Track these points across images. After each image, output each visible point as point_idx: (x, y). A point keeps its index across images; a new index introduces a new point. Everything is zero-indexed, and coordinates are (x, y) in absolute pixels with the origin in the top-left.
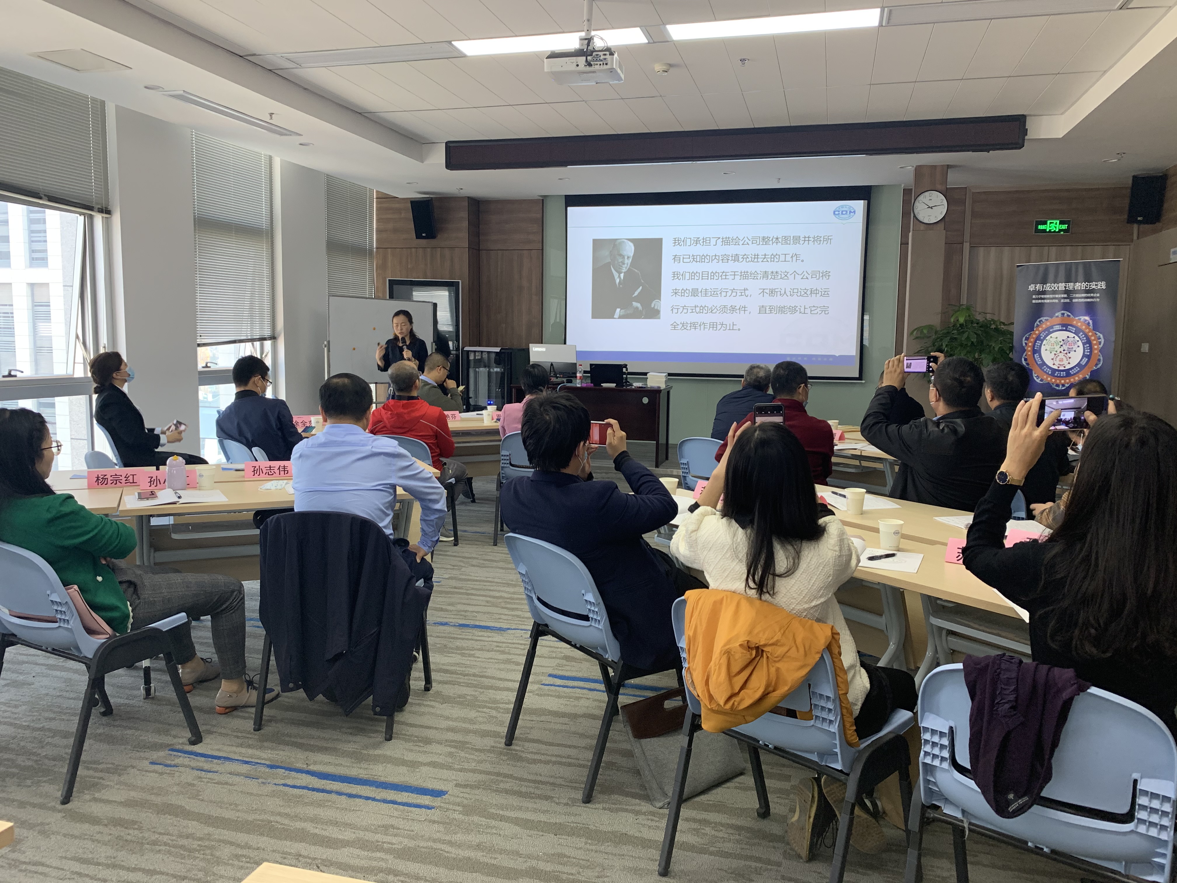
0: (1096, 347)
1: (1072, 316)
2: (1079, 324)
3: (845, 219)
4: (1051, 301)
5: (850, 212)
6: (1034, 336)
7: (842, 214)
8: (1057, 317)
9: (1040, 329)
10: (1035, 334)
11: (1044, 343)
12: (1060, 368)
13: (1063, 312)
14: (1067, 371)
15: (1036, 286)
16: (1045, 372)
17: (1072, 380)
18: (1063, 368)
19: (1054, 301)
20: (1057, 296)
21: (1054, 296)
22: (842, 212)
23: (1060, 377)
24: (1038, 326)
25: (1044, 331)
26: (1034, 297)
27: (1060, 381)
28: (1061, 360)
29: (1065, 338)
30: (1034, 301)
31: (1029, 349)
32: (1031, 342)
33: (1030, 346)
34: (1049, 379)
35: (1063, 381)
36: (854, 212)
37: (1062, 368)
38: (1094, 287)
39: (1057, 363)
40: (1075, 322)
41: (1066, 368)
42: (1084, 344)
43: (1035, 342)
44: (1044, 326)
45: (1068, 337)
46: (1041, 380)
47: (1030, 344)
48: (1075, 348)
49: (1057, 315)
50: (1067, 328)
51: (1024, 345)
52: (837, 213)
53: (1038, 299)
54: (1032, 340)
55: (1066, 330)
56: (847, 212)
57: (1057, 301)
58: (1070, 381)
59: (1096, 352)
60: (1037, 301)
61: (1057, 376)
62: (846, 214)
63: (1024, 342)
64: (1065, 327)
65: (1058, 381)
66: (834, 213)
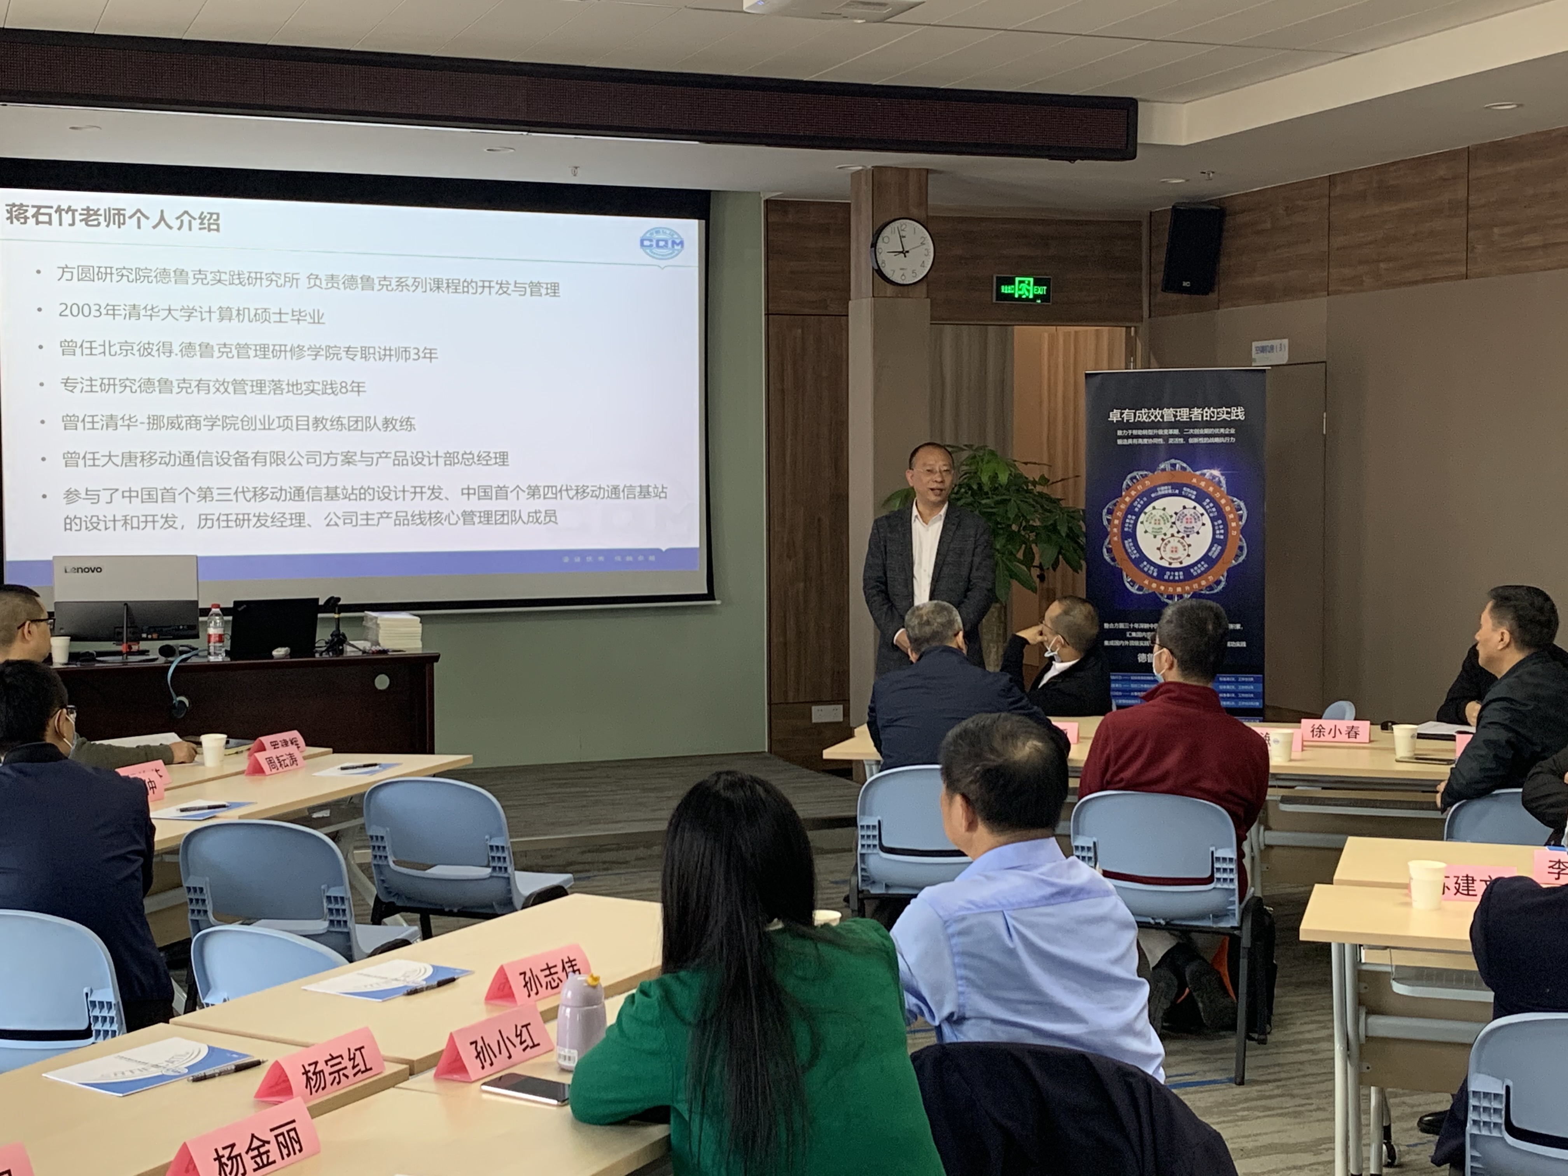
0: (1234, 524)
1: (1189, 469)
2: (1203, 484)
3: (663, 258)
4: (1151, 441)
5: (674, 243)
6: (1123, 506)
7: (658, 246)
8: (1164, 470)
9: (1133, 493)
10: (1125, 502)
11: (1140, 519)
12: (1173, 566)
13: (1173, 461)
14: (1186, 570)
15: (1122, 414)
16: (1147, 573)
17: (1195, 586)
18: (1179, 566)
19: (1156, 441)
20: (1160, 432)
21: (1155, 431)
22: (658, 241)
23: (1174, 581)
24: (1128, 487)
25: (1141, 496)
26: (1120, 433)
27: (1175, 590)
28: (1175, 550)
29: (1179, 509)
30: (1120, 442)
31: (1115, 530)
32: (1118, 518)
33: (1116, 526)
34: (1154, 585)
35: (1179, 589)
36: (681, 243)
37: (1176, 565)
38: (1225, 416)
39: (1167, 555)
40: (1194, 480)
41: (1184, 565)
42: (1213, 520)
43: (1125, 517)
44: (1140, 487)
45: (1184, 508)
46: (1140, 588)
47: (1116, 522)
48: (1197, 526)
49: (1162, 466)
50: (1181, 491)
51: (1105, 523)
52: (646, 243)
53: (1128, 437)
54: (1119, 514)
55: (1180, 495)
56: (666, 241)
57: (1161, 441)
58: (1192, 588)
59: (1234, 533)
60: (1125, 442)
61: (1168, 581)
62: (666, 246)
63: (1105, 517)
64: (1178, 489)
65: (1171, 589)
66: (642, 245)
